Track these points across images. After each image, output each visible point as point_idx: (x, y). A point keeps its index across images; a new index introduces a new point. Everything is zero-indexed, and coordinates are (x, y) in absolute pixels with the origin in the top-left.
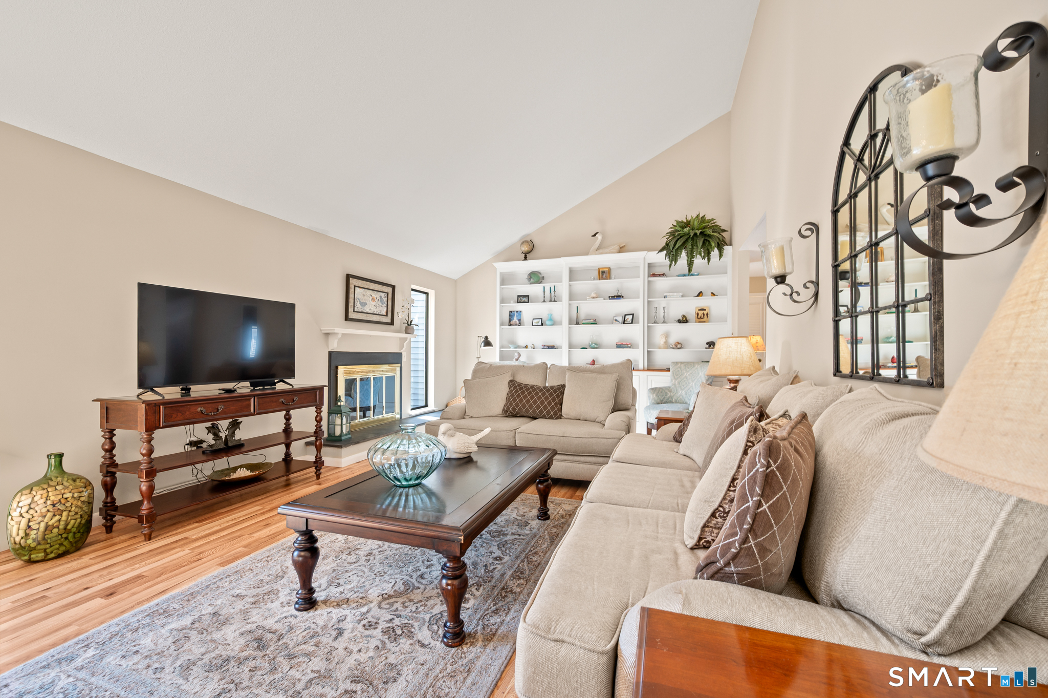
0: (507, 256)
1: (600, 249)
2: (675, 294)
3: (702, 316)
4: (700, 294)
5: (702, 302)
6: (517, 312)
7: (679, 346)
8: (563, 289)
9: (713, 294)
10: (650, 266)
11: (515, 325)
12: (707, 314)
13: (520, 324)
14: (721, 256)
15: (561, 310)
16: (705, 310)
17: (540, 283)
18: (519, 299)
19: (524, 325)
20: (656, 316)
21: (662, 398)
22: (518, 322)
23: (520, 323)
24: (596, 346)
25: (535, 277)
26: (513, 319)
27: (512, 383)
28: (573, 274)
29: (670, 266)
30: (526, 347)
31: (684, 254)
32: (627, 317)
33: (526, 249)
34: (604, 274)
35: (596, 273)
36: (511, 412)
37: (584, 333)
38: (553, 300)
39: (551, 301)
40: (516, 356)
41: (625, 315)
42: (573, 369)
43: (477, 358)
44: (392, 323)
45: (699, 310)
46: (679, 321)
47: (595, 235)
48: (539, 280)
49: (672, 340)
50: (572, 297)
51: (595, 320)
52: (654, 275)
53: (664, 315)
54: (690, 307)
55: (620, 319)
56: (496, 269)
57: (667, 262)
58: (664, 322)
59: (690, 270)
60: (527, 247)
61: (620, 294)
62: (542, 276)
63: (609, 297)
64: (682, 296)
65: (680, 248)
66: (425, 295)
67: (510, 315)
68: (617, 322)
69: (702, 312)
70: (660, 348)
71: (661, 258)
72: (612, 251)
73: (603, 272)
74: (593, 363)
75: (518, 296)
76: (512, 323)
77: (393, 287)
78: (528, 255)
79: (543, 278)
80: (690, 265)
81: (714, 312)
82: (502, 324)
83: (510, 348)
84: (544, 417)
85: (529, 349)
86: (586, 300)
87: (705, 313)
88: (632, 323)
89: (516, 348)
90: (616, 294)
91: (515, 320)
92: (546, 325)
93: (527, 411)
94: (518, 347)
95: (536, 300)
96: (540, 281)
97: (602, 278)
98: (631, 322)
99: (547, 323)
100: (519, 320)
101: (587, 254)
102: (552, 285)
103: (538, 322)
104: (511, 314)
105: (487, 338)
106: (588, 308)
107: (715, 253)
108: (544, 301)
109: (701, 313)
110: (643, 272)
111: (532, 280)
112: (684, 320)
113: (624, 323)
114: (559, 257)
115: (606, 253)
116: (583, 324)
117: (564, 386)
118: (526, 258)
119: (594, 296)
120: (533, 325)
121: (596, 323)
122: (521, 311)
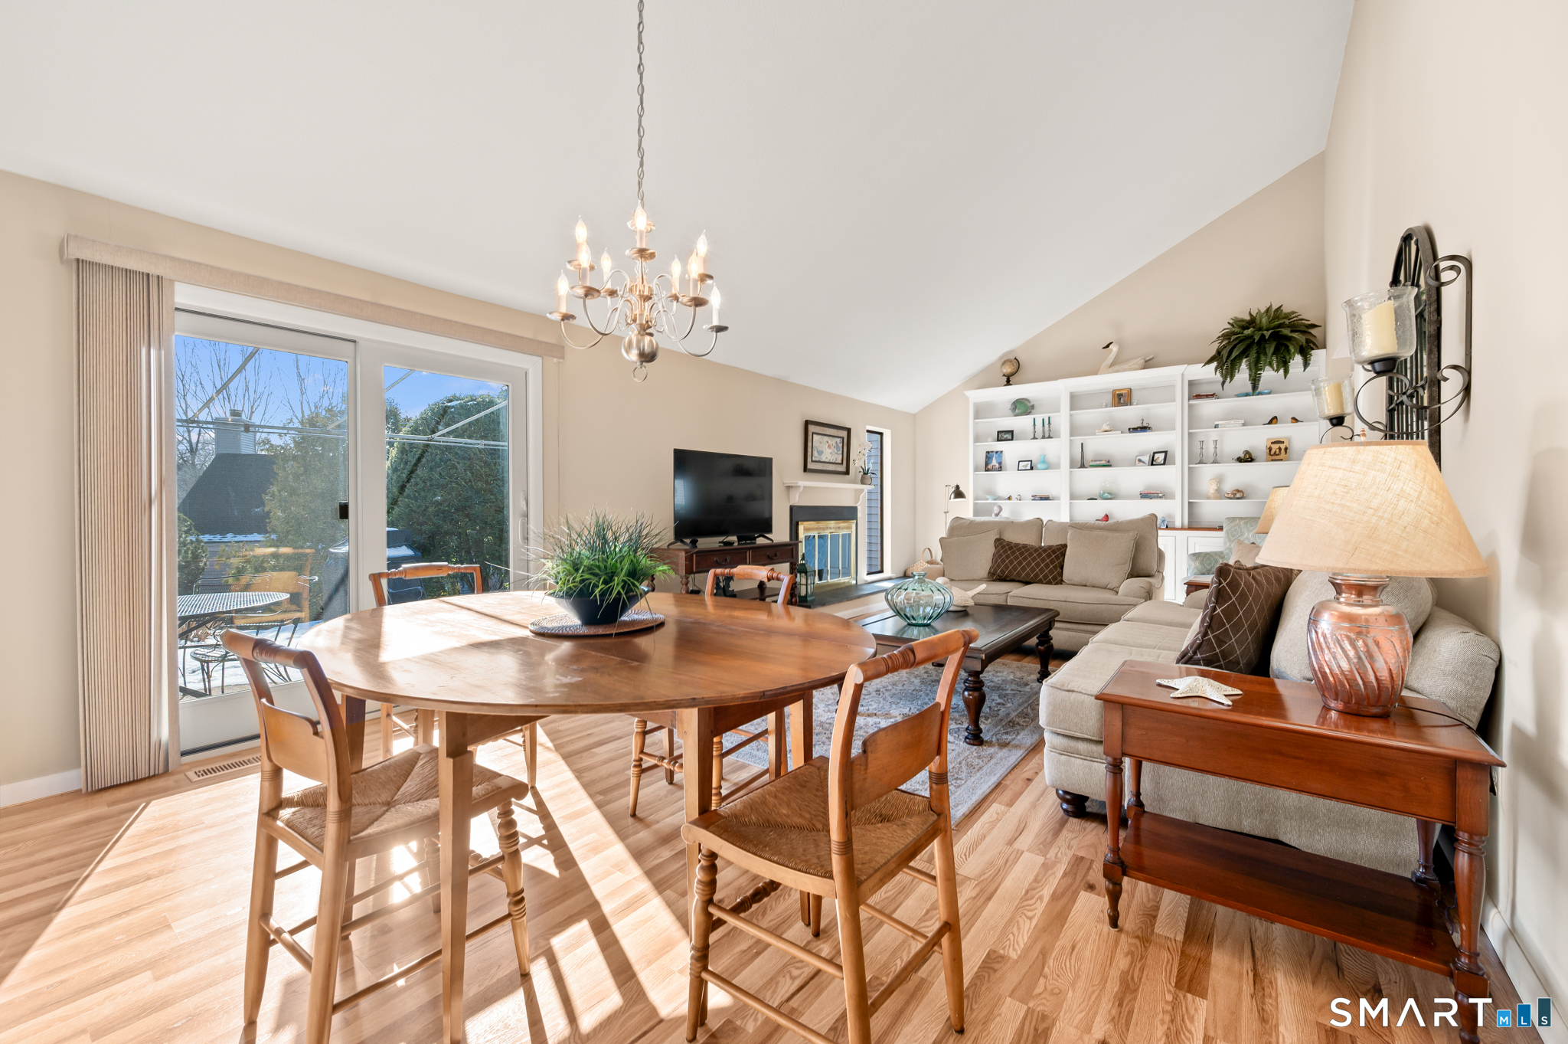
0: (983, 380)
1: (1116, 365)
2: (1232, 422)
3: (1278, 452)
4: (1273, 420)
5: (1277, 432)
6: (997, 452)
7: (1238, 494)
8: (1062, 421)
9: (1295, 420)
10: (1191, 384)
11: (993, 469)
12: (1286, 449)
13: (1000, 469)
14: (1306, 364)
15: (1059, 449)
16: (1283, 442)
17: (1029, 414)
18: (1000, 435)
19: (1006, 470)
20: (1201, 453)
21: (1209, 567)
22: (997, 465)
23: (1001, 467)
24: (1109, 496)
25: (1022, 407)
26: (991, 463)
27: (999, 543)
28: (1076, 401)
29: (1223, 383)
30: (1009, 498)
31: (1244, 365)
32: (1156, 456)
33: (1009, 370)
34: (1122, 398)
35: (1110, 397)
36: (997, 575)
37: (1093, 479)
38: (1047, 435)
39: (1044, 437)
40: (996, 510)
41: (1154, 453)
42: (1077, 527)
43: (946, 513)
44: (847, 472)
45: (1272, 443)
46: (1240, 460)
47: (1108, 346)
48: (1027, 411)
49: (1228, 487)
50: (1074, 431)
51: (1109, 461)
52: (1199, 397)
53: (1215, 452)
54: (1258, 438)
55: (1146, 459)
56: (967, 399)
57: (1218, 377)
58: (1215, 462)
59: (1255, 387)
60: (1010, 368)
61: (1145, 425)
62: (1032, 404)
63: (1129, 429)
64: (1244, 425)
65: (1239, 357)
66: (879, 436)
67: (987, 457)
68: (1141, 464)
69: (1277, 446)
70: (1208, 498)
71: (1209, 373)
72: (1133, 367)
73: (1120, 396)
74: (1106, 518)
75: (998, 432)
76: (990, 467)
77: (849, 430)
78: (1011, 379)
79: (1033, 407)
80: (1255, 381)
81: (1296, 445)
82: (976, 469)
83: (988, 499)
84: (1040, 582)
85: (1014, 501)
86: (1095, 435)
87: (1282, 446)
88: (1164, 464)
89: (995, 500)
90: (1140, 425)
91: (994, 462)
92: (1038, 469)
93: (1019, 574)
94: (999, 498)
95: (1023, 438)
96: (1029, 411)
97: (1119, 404)
98: (1162, 462)
99: (1039, 466)
100: (1000, 463)
101: (1096, 373)
102: (1047, 415)
103: (1026, 466)
104: (989, 455)
105: (958, 487)
106: (1097, 445)
107: (1297, 360)
108: (1035, 438)
109: (1275, 447)
110: (1181, 393)
111: (1017, 411)
112: (1247, 458)
113: (1152, 464)
114: (1056, 379)
115: (1125, 370)
116: (1092, 466)
117: (1065, 546)
118: (1008, 383)
119: (1107, 428)
120: (1018, 470)
121: (1110, 466)
122: (1002, 452)
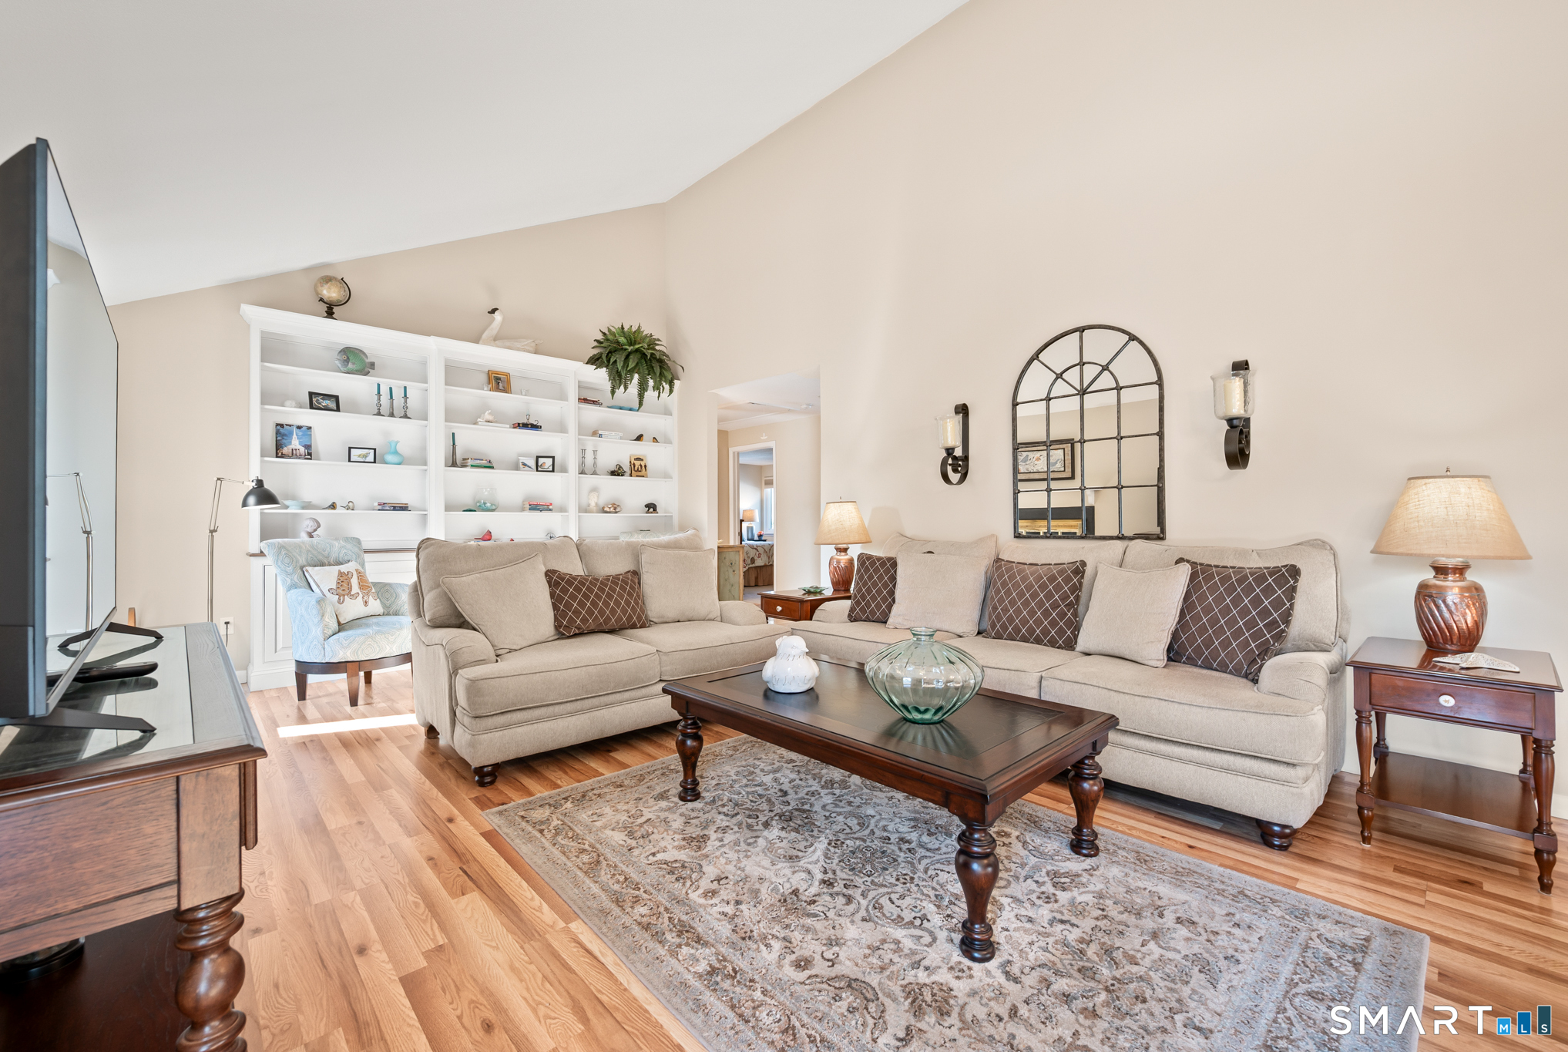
2: (614, 433)
3: (638, 468)
4: (639, 438)
5: (639, 449)
6: (299, 427)
8: (436, 395)
9: (655, 440)
10: (581, 386)
11: (293, 455)
12: (645, 466)
13: (309, 455)
14: (671, 391)
16: (643, 460)
17: (367, 374)
18: (314, 400)
19: (318, 459)
22: (302, 450)
23: (308, 453)
25: (353, 360)
26: (280, 442)
28: (454, 374)
29: (613, 392)
30: (333, 506)
31: (635, 380)
32: (541, 461)
33: (333, 294)
34: (499, 382)
35: (484, 378)
37: (469, 482)
38: (401, 413)
39: (392, 415)
40: (308, 525)
41: (538, 457)
43: (212, 532)
45: (636, 459)
46: (613, 473)
47: (493, 311)
48: (364, 369)
49: (605, 500)
50: (451, 415)
51: (490, 462)
52: (585, 401)
53: (595, 464)
54: (620, 452)
55: (531, 462)
56: (248, 318)
57: (607, 384)
58: (594, 473)
60: (336, 290)
61: (532, 421)
62: (369, 360)
63: (514, 424)
64: (621, 438)
65: (631, 372)
67: (278, 433)
68: (527, 468)
69: (639, 462)
71: (600, 377)
73: (498, 379)
74: (488, 536)
75: (311, 394)
76: (285, 450)
78: (335, 310)
79: (372, 365)
80: (641, 396)
81: (651, 463)
82: (264, 454)
83: (292, 507)
85: (339, 511)
86: (471, 424)
87: (643, 463)
88: (553, 471)
90: (525, 421)
91: (295, 443)
92: (384, 462)
94: (307, 506)
95: (356, 409)
96: (367, 369)
97: (497, 389)
98: (549, 469)
99: (389, 458)
100: (308, 447)
101: (477, 341)
102: (397, 385)
103: (366, 456)
104: (282, 430)
106: (470, 438)
107: (666, 387)
108: (379, 414)
109: (637, 463)
110: (571, 392)
111: (350, 366)
112: (617, 472)
113: (538, 470)
115: (518, 349)
117: (636, 573)
118: (330, 314)
119: (490, 418)
120: (349, 461)
121: (492, 468)
122: (309, 428)
